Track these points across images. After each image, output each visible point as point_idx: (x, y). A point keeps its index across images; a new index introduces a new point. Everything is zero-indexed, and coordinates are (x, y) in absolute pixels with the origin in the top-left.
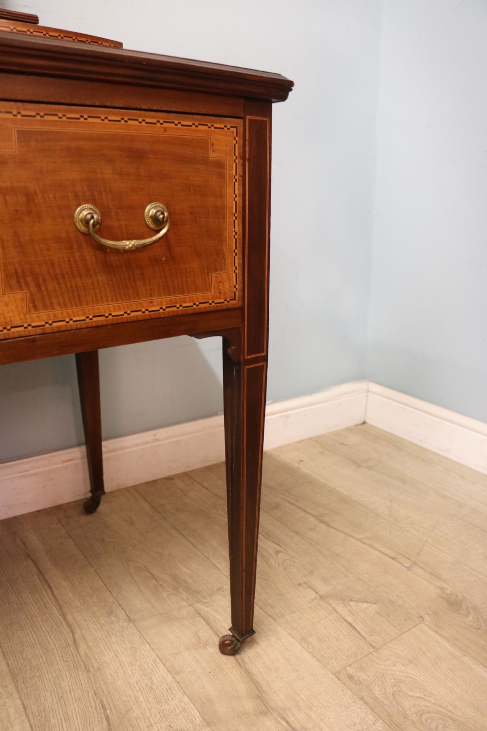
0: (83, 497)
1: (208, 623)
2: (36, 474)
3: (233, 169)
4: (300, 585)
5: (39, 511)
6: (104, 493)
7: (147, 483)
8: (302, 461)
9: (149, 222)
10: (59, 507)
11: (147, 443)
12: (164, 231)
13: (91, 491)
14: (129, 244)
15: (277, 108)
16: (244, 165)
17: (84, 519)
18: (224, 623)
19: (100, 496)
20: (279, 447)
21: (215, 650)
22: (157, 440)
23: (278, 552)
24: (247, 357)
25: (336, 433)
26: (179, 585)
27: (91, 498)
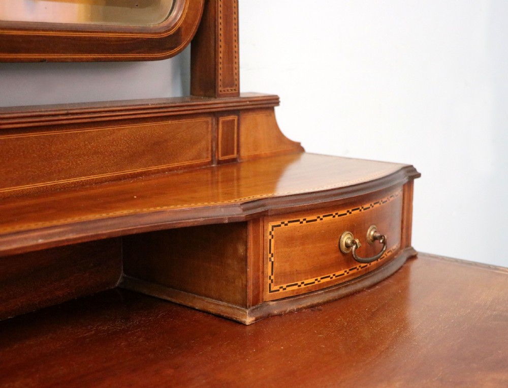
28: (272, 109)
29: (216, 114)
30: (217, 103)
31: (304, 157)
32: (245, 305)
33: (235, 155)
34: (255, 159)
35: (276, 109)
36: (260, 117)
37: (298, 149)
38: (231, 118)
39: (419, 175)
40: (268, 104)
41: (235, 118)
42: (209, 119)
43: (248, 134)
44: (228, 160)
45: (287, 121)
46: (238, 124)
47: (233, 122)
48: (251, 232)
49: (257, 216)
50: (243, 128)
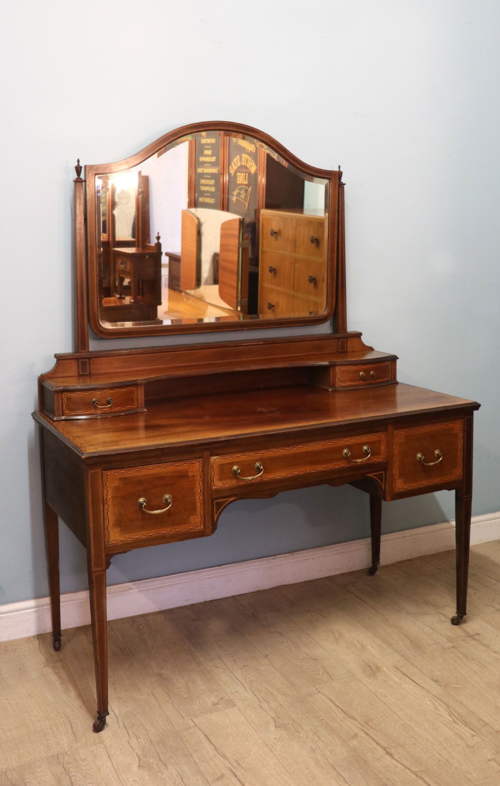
0: (367, 567)
1: (444, 616)
3: (460, 435)
4: (487, 605)
5: (343, 574)
6: (380, 564)
7: (399, 562)
9: (436, 455)
12: (441, 459)
13: (372, 563)
14: (432, 464)
15: (475, 412)
16: (464, 433)
17: (370, 578)
18: (452, 612)
19: (377, 566)
21: (449, 623)
22: (405, 537)
23: (475, 593)
24: (465, 497)
26: (427, 603)
27: (372, 566)
28: (360, 337)
29: (339, 338)
30: (338, 335)
31: (373, 352)
32: (330, 387)
33: (345, 350)
34: (354, 351)
35: (362, 336)
36: (355, 339)
37: (371, 349)
38: (342, 340)
39: (398, 358)
40: (359, 335)
41: (345, 339)
42: (336, 340)
43: (350, 344)
44: (343, 351)
45: (366, 340)
46: (347, 341)
47: (344, 341)
48: (331, 369)
49: (333, 365)
50: (349, 342)
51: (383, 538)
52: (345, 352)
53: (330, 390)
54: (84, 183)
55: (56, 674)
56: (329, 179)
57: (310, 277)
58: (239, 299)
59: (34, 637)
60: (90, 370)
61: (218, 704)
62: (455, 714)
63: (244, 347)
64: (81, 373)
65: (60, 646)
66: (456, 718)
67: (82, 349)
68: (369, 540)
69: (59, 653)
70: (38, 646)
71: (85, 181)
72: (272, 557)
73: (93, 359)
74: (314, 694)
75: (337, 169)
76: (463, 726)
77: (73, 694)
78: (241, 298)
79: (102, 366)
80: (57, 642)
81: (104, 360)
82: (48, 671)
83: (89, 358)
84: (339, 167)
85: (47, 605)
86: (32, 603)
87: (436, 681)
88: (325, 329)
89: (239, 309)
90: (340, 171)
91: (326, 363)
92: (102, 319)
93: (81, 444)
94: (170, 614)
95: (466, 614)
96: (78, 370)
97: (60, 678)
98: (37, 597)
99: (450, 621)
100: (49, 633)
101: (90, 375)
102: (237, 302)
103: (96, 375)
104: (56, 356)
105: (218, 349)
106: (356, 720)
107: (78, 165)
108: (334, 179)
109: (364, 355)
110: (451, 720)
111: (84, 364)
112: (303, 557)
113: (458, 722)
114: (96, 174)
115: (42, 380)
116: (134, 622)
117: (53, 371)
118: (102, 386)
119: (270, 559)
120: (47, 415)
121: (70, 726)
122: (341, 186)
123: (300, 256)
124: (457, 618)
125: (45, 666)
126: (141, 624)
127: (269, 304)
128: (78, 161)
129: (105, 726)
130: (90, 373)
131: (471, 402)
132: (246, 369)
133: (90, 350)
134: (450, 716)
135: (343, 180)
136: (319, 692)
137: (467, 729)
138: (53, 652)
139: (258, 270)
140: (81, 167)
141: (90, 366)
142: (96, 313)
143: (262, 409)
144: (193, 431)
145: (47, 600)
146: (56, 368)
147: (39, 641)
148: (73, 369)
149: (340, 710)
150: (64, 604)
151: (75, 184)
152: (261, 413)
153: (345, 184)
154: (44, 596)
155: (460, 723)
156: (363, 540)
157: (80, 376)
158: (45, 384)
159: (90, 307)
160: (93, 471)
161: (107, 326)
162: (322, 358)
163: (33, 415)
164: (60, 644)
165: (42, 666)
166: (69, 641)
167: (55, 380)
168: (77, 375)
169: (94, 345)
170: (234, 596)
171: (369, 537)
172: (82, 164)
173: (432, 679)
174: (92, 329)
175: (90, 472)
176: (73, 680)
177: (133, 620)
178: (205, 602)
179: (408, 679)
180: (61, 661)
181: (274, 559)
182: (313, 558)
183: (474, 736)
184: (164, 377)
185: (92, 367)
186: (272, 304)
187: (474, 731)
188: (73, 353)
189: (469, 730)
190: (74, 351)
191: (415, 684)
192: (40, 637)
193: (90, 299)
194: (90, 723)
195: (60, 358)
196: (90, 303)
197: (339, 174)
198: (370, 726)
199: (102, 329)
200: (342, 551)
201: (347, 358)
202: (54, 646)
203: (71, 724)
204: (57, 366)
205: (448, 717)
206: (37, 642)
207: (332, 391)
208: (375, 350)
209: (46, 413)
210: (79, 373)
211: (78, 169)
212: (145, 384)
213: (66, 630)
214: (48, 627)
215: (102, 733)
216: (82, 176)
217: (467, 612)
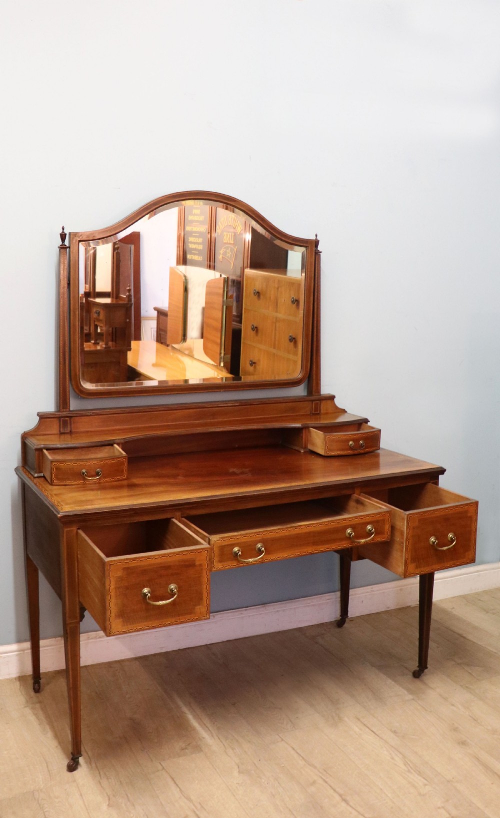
0: (336, 619)
2: (313, 605)
4: (448, 659)
5: (312, 626)
6: (348, 617)
7: (368, 615)
8: (454, 608)
10: (323, 624)
11: (368, 592)
13: (341, 616)
17: (338, 630)
18: (414, 665)
19: (345, 619)
20: (440, 600)
21: (410, 676)
22: (374, 591)
25: (478, 594)
27: (341, 619)
28: (334, 399)
29: (312, 401)
30: (312, 397)
31: (346, 414)
32: (302, 448)
33: (319, 412)
34: (327, 414)
35: (335, 399)
36: (329, 402)
37: (344, 411)
38: (317, 402)
39: (369, 421)
40: (332, 398)
42: (310, 402)
43: (324, 407)
44: (316, 413)
45: (339, 403)
46: (320, 403)
47: (318, 403)
48: (304, 431)
49: (306, 428)
50: (322, 405)
51: (351, 592)
52: (319, 414)
53: (302, 451)
54: (68, 249)
55: (35, 714)
56: (306, 247)
57: (290, 336)
58: (222, 355)
59: (15, 678)
60: (71, 428)
61: (186, 749)
62: (411, 765)
63: (220, 408)
64: (62, 431)
65: (39, 689)
66: (411, 768)
67: (63, 408)
68: (338, 594)
69: (38, 694)
70: (19, 688)
71: (69, 247)
72: (244, 609)
73: (73, 418)
74: (278, 742)
75: (314, 238)
76: (416, 775)
77: (50, 734)
78: (224, 354)
79: (82, 425)
80: (37, 685)
81: (84, 419)
82: (28, 711)
83: (70, 417)
84: (316, 236)
85: (27, 649)
86: (14, 647)
87: (395, 732)
88: (300, 391)
89: (222, 364)
90: (316, 239)
91: (298, 425)
92: (84, 379)
93: (59, 502)
94: (144, 660)
95: (427, 668)
96: (60, 428)
97: (38, 718)
98: (19, 641)
99: (411, 674)
100: (30, 676)
101: (71, 433)
102: (221, 358)
103: (77, 433)
104: (38, 414)
105: (195, 410)
106: (315, 767)
107: (63, 232)
108: (312, 247)
109: (336, 417)
110: (406, 769)
111: (65, 424)
112: (274, 609)
113: (412, 771)
114: (80, 241)
115: (25, 437)
116: (111, 667)
117: (36, 429)
118: (83, 445)
119: (242, 610)
120: (29, 472)
121: (46, 765)
122: (317, 254)
123: (281, 316)
124: (418, 671)
125: (25, 707)
126: (117, 670)
127: (251, 361)
128: (63, 229)
129: (79, 767)
130: (71, 431)
131: (436, 467)
132: (221, 430)
133: (71, 409)
134: (405, 765)
135: (320, 248)
136: (282, 740)
137: (420, 778)
138: (32, 693)
139: (241, 326)
140: (66, 234)
141: (71, 425)
142: (78, 374)
143: (235, 470)
144: (166, 492)
145: (28, 645)
146: (39, 425)
147: (20, 683)
148: (55, 428)
149: (301, 758)
150: (43, 649)
151: (60, 250)
152: (234, 474)
153: (321, 252)
154: (25, 641)
155: (414, 773)
156: (333, 593)
157: (61, 434)
158: (28, 442)
159: (72, 368)
160: (69, 529)
161: (88, 386)
162: (294, 420)
163: (16, 470)
164: (39, 686)
165: (23, 706)
166: (48, 684)
167: (38, 437)
168: (59, 433)
169: (74, 404)
170: (206, 645)
171: (338, 591)
172: (67, 231)
173: (391, 730)
174: (74, 389)
175: (66, 530)
176: (51, 721)
177: (109, 665)
178: (179, 650)
179: (367, 730)
180: (40, 702)
181: (246, 610)
182: (284, 610)
183: (425, 785)
184: (142, 437)
185: (73, 426)
186: (254, 361)
187: (426, 779)
188: (55, 411)
189: (423, 780)
190: (56, 410)
191: (374, 734)
192: (21, 679)
193: (72, 360)
194: (65, 762)
195: (43, 417)
196: (72, 364)
197: (316, 243)
198: (329, 774)
199: (82, 389)
200: (312, 604)
201: (320, 421)
202: (34, 689)
203: (47, 763)
204: (40, 424)
205: (404, 767)
206: (18, 683)
207: (304, 452)
208: (348, 412)
209: (29, 470)
210: (60, 431)
211: (63, 237)
212: (122, 444)
213: (46, 674)
214: (29, 670)
215: (75, 773)
216: (67, 243)
217: (428, 666)
